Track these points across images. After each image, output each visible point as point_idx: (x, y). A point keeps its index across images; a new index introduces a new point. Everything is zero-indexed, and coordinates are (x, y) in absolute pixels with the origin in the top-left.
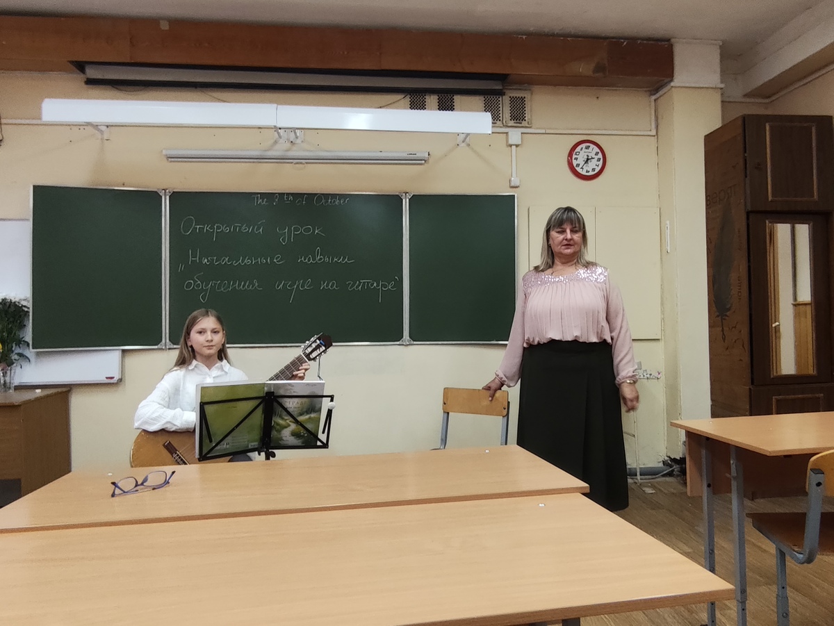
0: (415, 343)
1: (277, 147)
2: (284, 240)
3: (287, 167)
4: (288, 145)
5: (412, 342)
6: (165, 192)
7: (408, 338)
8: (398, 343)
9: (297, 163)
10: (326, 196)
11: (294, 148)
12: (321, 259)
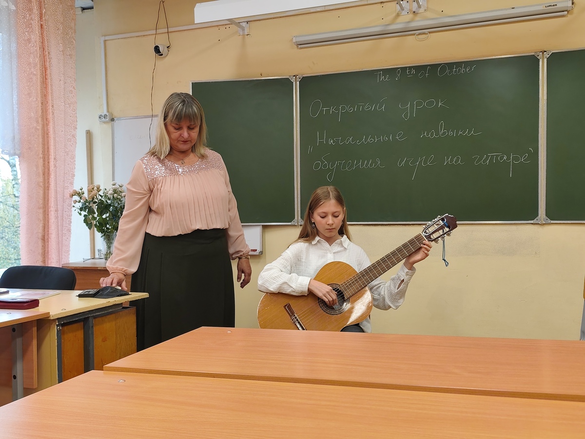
0: (552, 222)
1: (400, 19)
2: (406, 116)
3: (410, 40)
4: (411, 16)
5: (549, 221)
6: (296, 77)
7: (545, 216)
8: (532, 222)
9: (420, 34)
10: (450, 65)
11: (417, 18)
12: (444, 133)
